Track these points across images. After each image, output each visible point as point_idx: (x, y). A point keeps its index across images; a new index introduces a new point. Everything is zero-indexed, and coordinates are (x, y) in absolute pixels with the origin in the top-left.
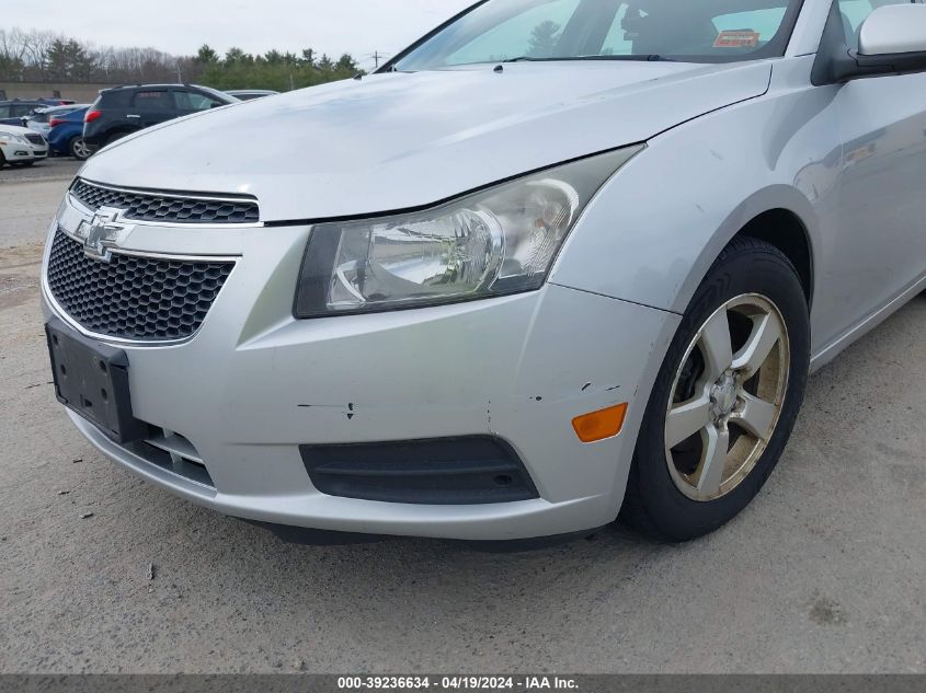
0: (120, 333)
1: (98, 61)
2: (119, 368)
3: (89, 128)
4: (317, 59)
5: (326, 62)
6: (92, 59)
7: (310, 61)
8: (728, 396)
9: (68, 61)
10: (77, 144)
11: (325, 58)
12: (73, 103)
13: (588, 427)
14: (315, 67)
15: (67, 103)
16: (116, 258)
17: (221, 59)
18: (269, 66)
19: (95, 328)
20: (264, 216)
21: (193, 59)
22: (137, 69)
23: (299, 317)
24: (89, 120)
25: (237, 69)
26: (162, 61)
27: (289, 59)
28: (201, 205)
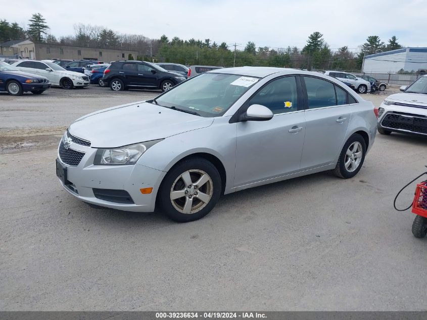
0: (67, 163)
1: (119, 40)
2: (66, 170)
3: (105, 76)
4: (211, 43)
5: (215, 45)
6: (117, 38)
7: (208, 44)
8: (192, 191)
9: (108, 38)
10: (101, 81)
11: (214, 43)
12: (103, 63)
13: (144, 191)
14: (210, 47)
15: (100, 63)
16: (69, 149)
17: (170, 41)
18: (189, 46)
19: (64, 162)
20: (91, 146)
21: (158, 41)
22: (135, 44)
23: (95, 165)
24: (105, 73)
25: (176, 46)
26: (145, 40)
27: (199, 43)
28: (83, 141)
